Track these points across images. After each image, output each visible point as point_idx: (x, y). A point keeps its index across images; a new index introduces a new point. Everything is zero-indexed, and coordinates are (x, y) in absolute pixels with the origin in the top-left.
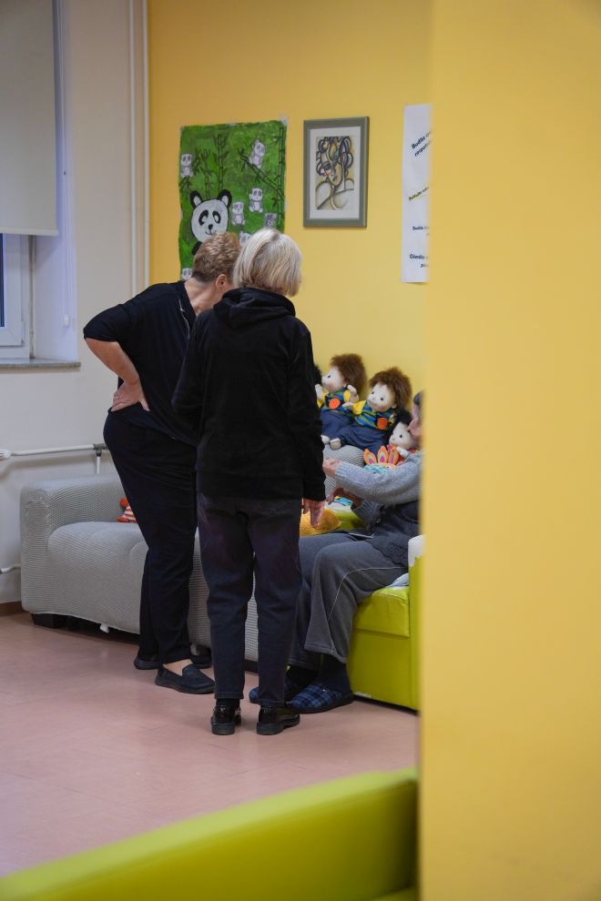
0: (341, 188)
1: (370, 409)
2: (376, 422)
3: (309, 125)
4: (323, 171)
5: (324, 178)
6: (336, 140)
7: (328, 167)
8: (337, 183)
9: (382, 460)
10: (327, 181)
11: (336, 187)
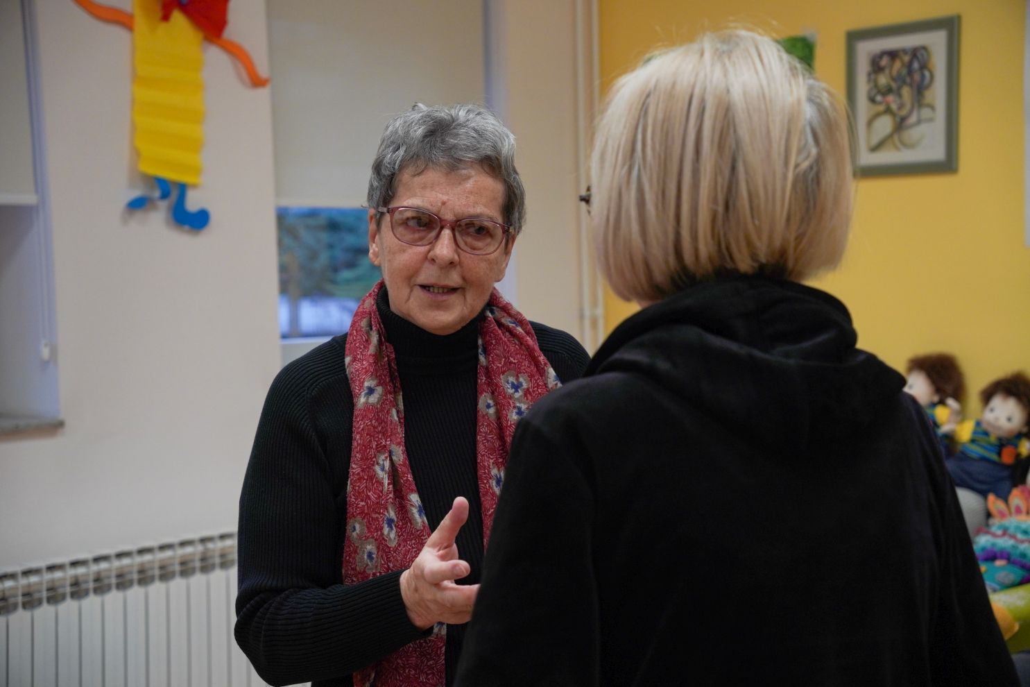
0: (913, 119)
1: (986, 433)
2: (999, 454)
3: (854, 37)
4: (879, 98)
5: (881, 108)
6: (901, 54)
7: (889, 90)
8: (904, 112)
9: (1018, 511)
10: (888, 111)
11: (903, 119)
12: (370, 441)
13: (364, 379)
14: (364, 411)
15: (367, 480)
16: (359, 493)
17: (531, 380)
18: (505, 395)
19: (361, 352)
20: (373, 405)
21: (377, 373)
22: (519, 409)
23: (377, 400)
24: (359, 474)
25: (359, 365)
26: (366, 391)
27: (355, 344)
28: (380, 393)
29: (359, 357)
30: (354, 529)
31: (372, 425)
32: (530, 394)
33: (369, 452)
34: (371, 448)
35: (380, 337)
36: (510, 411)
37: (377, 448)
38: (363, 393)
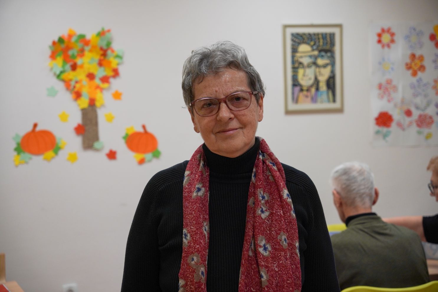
12: (200, 215)
13: (196, 184)
14: (196, 199)
15: (199, 234)
16: (196, 241)
17: (270, 196)
18: (258, 200)
19: (195, 170)
20: (200, 197)
21: (202, 181)
22: (262, 209)
23: (202, 194)
24: (195, 231)
25: (194, 176)
26: (197, 190)
27: (193, 166)
28: (204, 191)
29: (194, 172)
30: (193, 259)
31: (200, 206)
32: (268, 203)
33: (200, 220)
34: (200, 218)
35: (204, 162)
36: (258, 209)
37: (203, 219)
38: (195, 191)
